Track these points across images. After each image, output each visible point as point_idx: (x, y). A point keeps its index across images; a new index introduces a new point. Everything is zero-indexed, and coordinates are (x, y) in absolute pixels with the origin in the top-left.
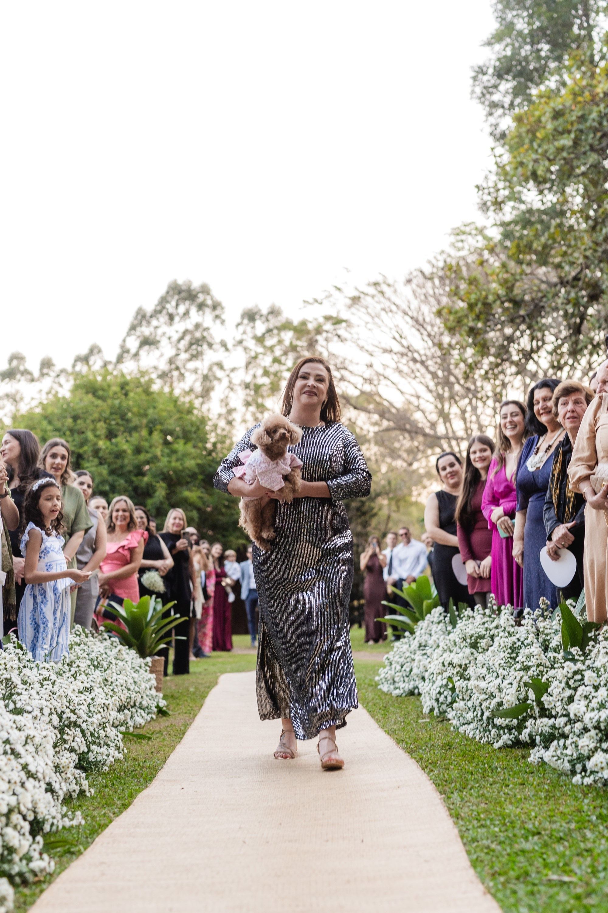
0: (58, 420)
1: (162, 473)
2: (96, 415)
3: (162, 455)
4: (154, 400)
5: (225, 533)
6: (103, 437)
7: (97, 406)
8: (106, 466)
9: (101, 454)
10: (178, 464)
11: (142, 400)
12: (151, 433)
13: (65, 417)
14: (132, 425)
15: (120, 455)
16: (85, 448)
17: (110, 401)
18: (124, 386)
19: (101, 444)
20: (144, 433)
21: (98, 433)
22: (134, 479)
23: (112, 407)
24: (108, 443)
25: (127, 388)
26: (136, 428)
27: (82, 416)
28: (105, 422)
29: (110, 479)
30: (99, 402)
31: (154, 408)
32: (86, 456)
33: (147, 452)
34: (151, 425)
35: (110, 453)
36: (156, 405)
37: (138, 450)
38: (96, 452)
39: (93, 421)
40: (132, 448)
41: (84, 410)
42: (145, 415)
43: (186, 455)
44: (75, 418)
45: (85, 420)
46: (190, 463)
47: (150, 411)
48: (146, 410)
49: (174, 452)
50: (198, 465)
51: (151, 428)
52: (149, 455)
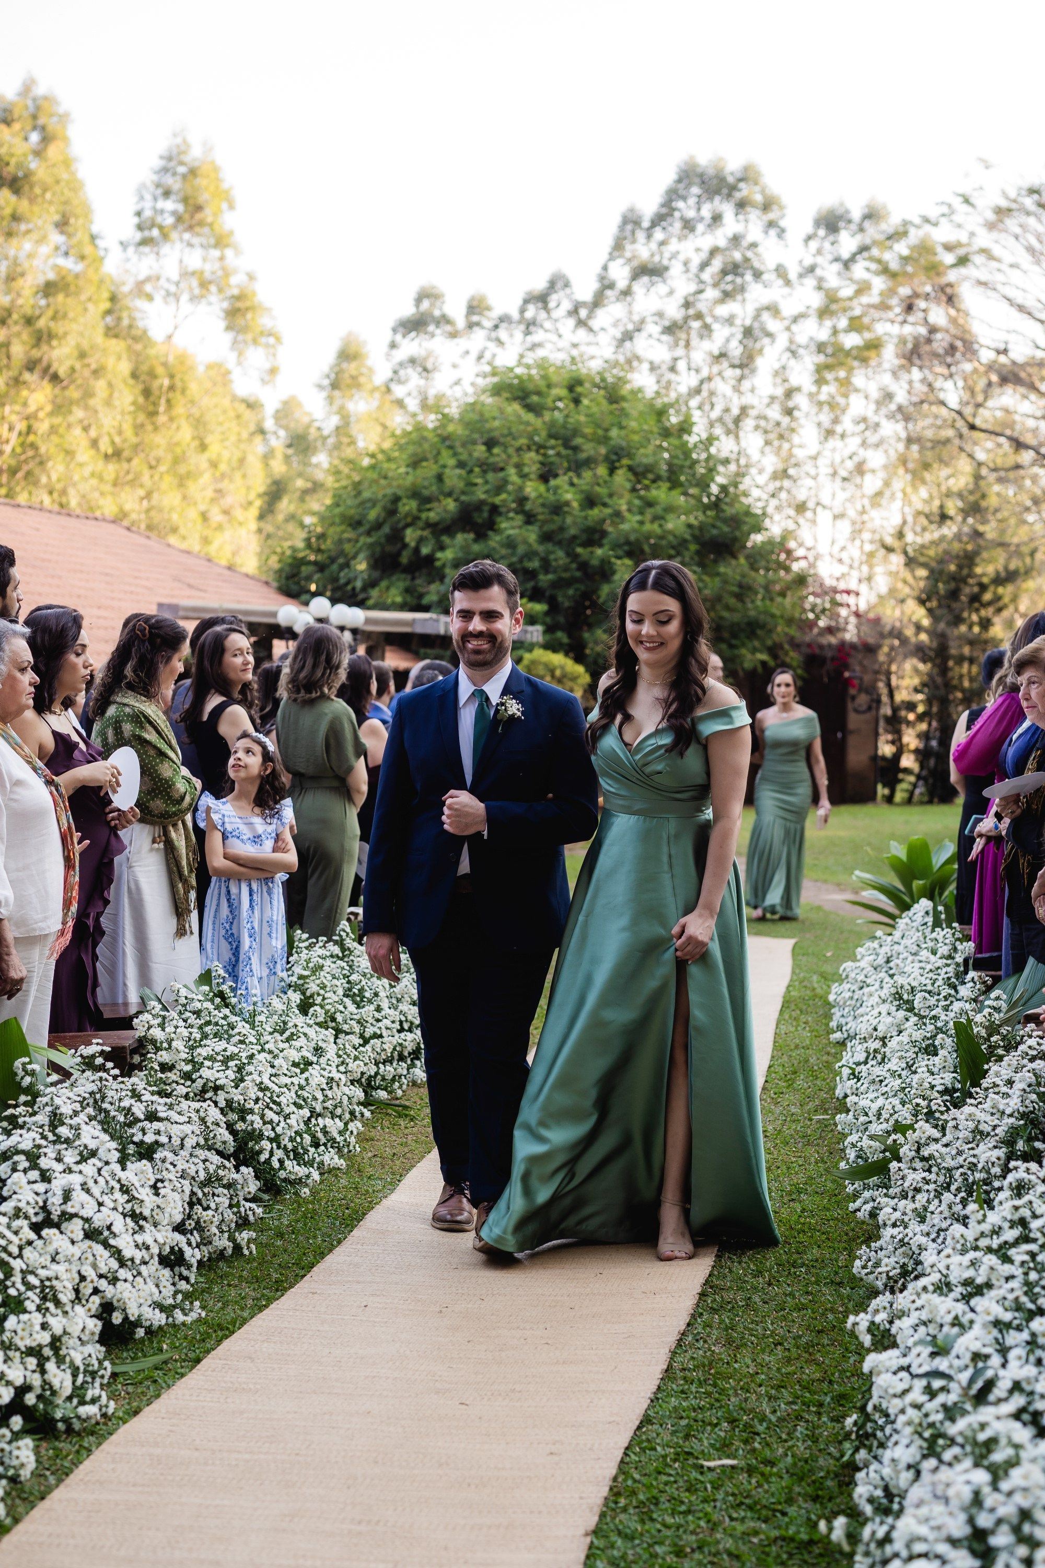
0: (464, 446)
1: (628, 543)
2: (523, 441)
3: (629, 510)
4: (623, 413)
5: (734, 642)
6: (533, 476)
7: (528, 423)
8: (536, 528)
9: (528, 507)
10: (655, 527)
11: (602, 413)
12: (612, 470)
13: (474, 443)
14: (583, 456)
15: (558, 509)
16: (504, 496)
17: (547, 416)
18: (574, 386)
19: (532, 489)
20: (602, 471)
21: (526, 470)
22: (579, 550)
23: (552, 424)
24: (542, 488)
25: (579, 389)
27: (502, 440)
28: (537, 452)
29: (541, 549)
30: (530, 417)
31: (621, 427)
32: (503, 510)
33: (605, 505)
34: (614, 457)
35: (543, 505)
36: (624, 423)
37: (590, 501)
38: (522, 500)
39: (519, 449)
40: (578, 497)
41: (506, 432)
42: (605, 440)
43: (669, 509)
44: (490, 444)
45: (505, 447)
46: (675, 524)
47: (614, 433)
48: (607, 430)
49: (650, 504)
50: (690, 526)
51: (613, 462)
52: (608, 511)
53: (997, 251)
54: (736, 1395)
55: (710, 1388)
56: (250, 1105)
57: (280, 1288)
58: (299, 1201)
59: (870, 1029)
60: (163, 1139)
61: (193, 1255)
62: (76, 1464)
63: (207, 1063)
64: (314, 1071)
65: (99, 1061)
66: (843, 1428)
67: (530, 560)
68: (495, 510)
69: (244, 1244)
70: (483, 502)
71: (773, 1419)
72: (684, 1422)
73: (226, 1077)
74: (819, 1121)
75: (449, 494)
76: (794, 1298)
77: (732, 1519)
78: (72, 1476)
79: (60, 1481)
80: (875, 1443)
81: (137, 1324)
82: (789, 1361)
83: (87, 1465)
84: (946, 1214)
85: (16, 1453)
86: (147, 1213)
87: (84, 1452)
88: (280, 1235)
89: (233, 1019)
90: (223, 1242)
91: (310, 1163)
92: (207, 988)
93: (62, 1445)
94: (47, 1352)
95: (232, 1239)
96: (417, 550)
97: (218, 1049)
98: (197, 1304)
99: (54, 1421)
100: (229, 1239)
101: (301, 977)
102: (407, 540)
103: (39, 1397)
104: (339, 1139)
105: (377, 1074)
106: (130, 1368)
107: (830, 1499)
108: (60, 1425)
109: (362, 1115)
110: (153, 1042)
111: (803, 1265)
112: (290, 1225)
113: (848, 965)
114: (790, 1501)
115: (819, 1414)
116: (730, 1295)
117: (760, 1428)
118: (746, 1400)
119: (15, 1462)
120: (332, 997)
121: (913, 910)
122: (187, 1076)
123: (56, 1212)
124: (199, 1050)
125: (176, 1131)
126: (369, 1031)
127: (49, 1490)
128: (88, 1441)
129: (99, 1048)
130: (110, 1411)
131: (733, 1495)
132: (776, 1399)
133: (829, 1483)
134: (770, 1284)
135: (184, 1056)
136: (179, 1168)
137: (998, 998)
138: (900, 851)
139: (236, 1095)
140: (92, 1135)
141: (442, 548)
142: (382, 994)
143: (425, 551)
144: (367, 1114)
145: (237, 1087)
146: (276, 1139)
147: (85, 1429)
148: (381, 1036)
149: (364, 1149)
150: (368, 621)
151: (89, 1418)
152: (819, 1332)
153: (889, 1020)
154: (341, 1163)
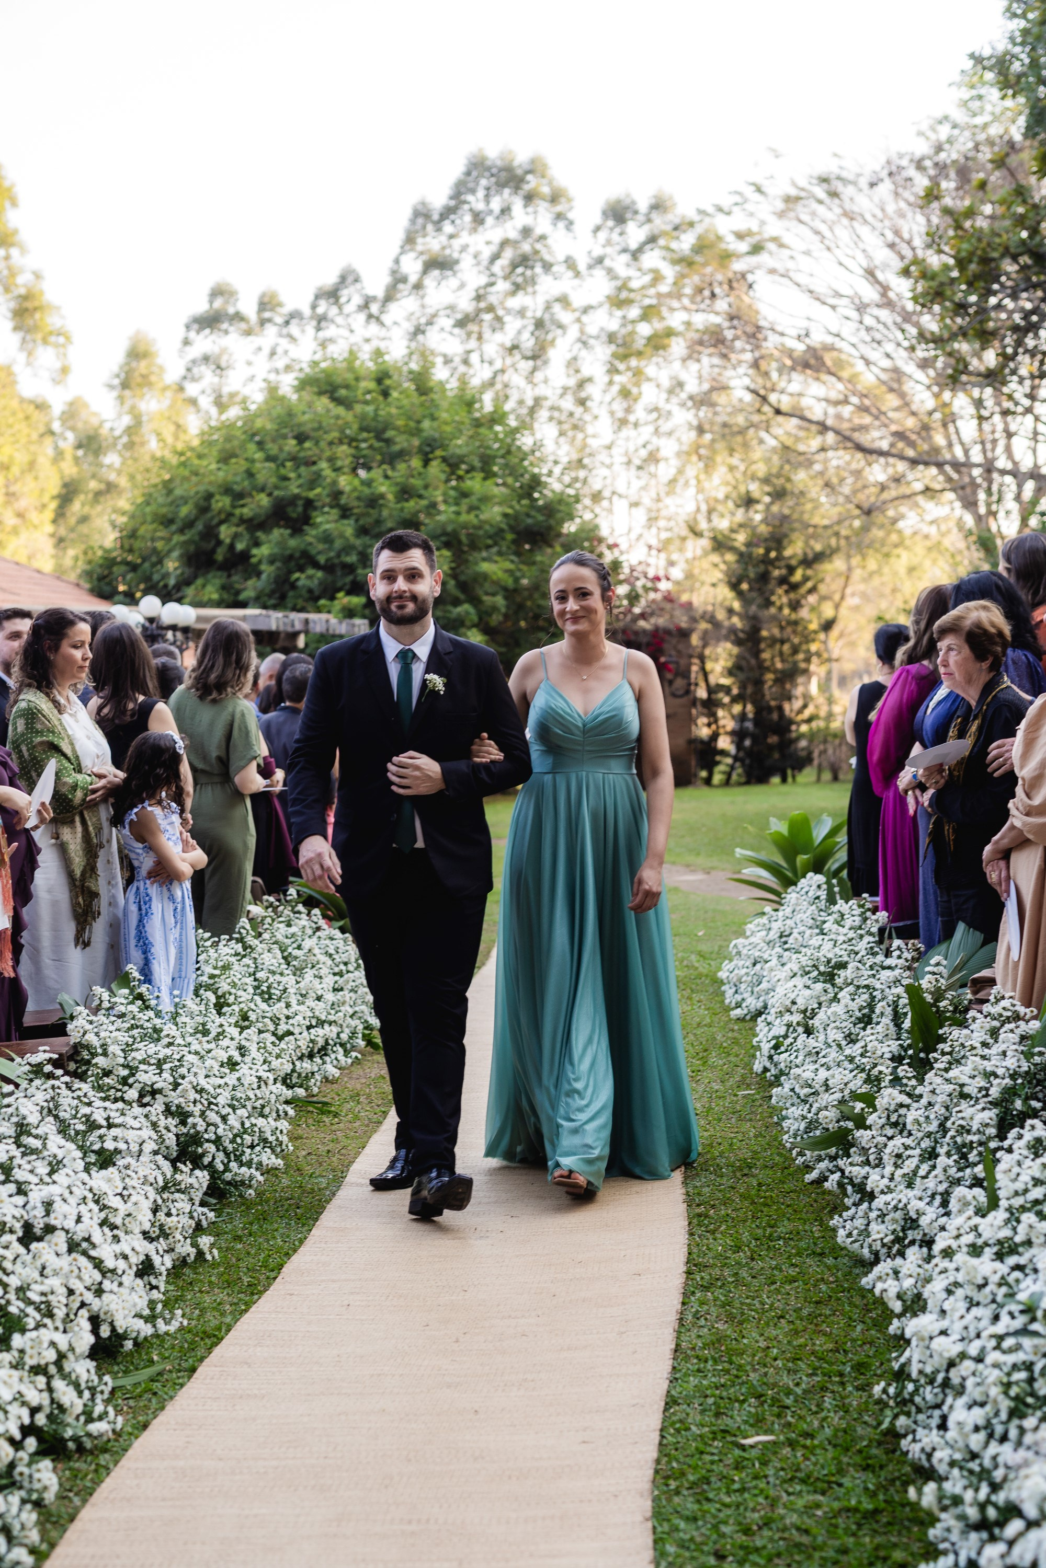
0: (274, 441)
1: (445, 533)
2: (335, 434)
3: (445, 502)
4: (434, 404)
6: (346, 470)
7: (338, 417)
8: (352, 522)
9: (343, 501)
10: (471, 518)
11: (413, 404)
12: (426, 462)
13: (285, 437)
14: (396, 448)
15: (374, 502)
16: (318, 490)
17: (358, 408)
18: (382, 379)
19: (344, 482)
20: (416, 463)
21: (339, 463)
23: (363, 417)
25: (388, 382)
26: (402, 455)
27: (313, 434)
28: (349, 445)
29: (358, 542)
30: (341, 410)
31: (433, 418)
32: (318, 504)
33: (420, 497)
34: (428, 449)
35: (358, 498)
36: (436, 414)
37: (405, 493)
38: (337, 494)
39: (331, 443)
40: (394, 489)
41: (316, 425)
42: (417, 432)
43: (485, 499)
44: (301, 438)
45: (317, 443)
46: (494, 513)
47: (426, 424)
48: (419, 422)
49: (465, 495)
50: (505, 515)
51: (426, 454)
52: (424, 502)
53: (787, 239)
54: (755, 1370)
55: (726, 1365)
56: (191, 1108)
57: (255, 1291)
58: (247, 1204)
59: (788, 1003)
60: (122, 1146)
61: (163, 1263)
62: (97, 1482)
63: (142, 1067)
64: (244, 1070)
65: (48, 1068)
66: (871, 1396)
67: (348, 554)
68: (309, 504)
69: (206, 1249)
70: (297, 497)
71: (799, 1391)
72: (710, 1401)
73: (163, 1081)
74: (745, 1097)
75: (262, 490)
76: (781, 1270)
77: (789, 1494)
78: (95, 1495)
79: (84, 1501)
80: (913, 1409)
81: (124, 1337)
82: (796, 1332)
83: (109, 1483)
84: (942, 1177)
85: (37, 1476)
86: (118, 1221)
87: (102, 1470)
88: (238, 1238)
89: (157, 1022)
90: (186, 1249)
91: (249, 1164)
92: (127, 991)
93: (77, 1465)
94: (52, 1370)
95: (194, 1245)
96: (232, 546)
97: (150, 1052)
98: (179, 1312)
99: (63, 1441)
100: (192, 1245)
101: (212, 977)
102: (222, 536)
103: (50, 1417)
104: (271, 1139)
105: (293, 1071)
106: (127, 1382)
107: (881, 1467)
108: (71, 1445)
109: (286, 1113)
110: (88, 1047)
111: (779, 1238)
112: (244, 1229)
113: (740, 941)
114: (841, 1472)
115: (842, 1384)
116: (716, 1272)
117: (789, 1401)
118: (766, 1374)
119: (37, 1486)
120: (244, 996)
121: (800, 885)
122: (124, 1081)
123: (39, 1225)
124: (134, 1054)
125: (131, 1135)
126: (283, 1028)
127: (77, 1511)
128: (104, 1459)
129: (47, 1056)
130: (119, 1426)
131: (783, 1469)
132: (796, 1372)
133: (874, 1451)
134: (753, 1259)
135: (121, 1061)
136: (141, 1174)
137: (938, 964)
138: (782, 828)
139: (175, 1099)
140: (57, 1145)
141: (257, 544)
142: (291, 990)
143: (240, 546)
144: (291, 1112)
145: (174, 1090)
146: (217, 1141)
147: (96, 1447)
148: (292, 1034)
149: (296, 1148)
150: (199, 619)
151: (101, 1435)
152: (817, 1303)
153: (808, 992)
154: (279, 1162)
